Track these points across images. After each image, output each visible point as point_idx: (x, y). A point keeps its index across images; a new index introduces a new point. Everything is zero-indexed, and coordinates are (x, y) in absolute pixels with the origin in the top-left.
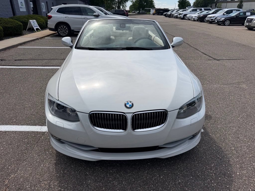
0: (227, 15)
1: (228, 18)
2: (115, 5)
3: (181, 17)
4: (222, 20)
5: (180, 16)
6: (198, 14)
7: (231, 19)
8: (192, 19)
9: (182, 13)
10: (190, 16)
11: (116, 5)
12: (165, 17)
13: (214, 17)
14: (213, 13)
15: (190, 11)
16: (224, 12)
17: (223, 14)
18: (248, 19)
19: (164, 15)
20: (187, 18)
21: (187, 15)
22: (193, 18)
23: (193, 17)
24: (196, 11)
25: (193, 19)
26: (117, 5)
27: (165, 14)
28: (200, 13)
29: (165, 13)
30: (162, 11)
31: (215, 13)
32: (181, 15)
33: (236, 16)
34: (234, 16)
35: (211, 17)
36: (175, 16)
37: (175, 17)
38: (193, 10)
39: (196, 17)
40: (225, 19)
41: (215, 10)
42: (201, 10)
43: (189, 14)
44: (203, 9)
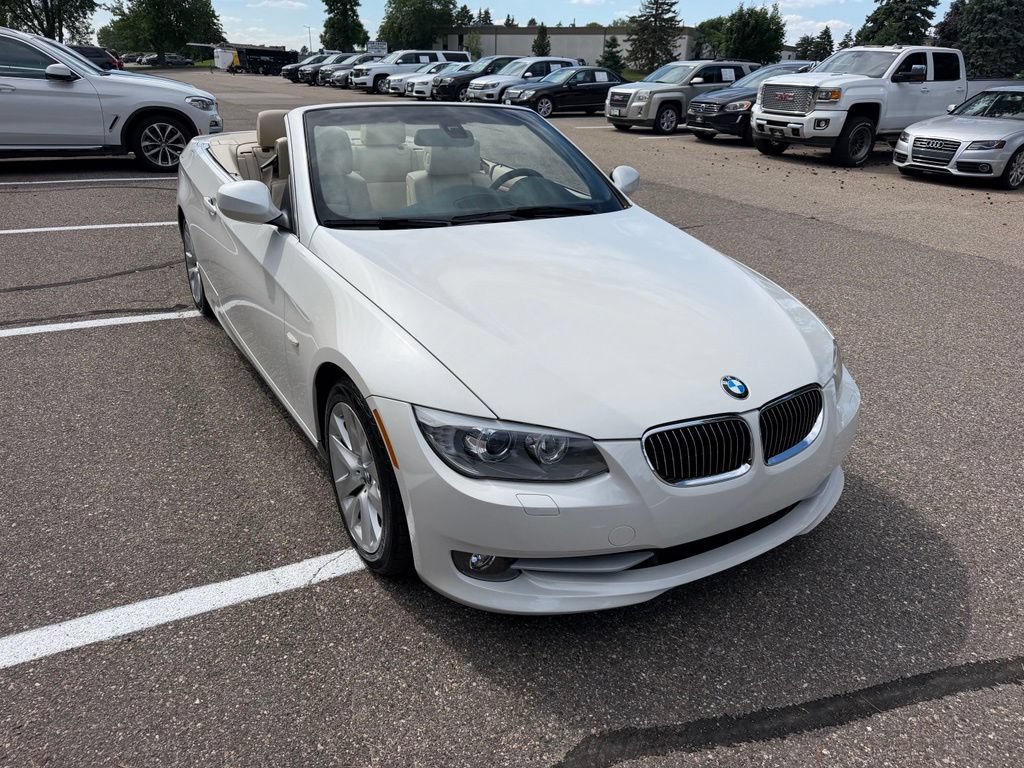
0: (539, 81)
1: (546, 92)
2: (32, 21)
3: (365, 84)
4: (525, 98)
5: (362, 79)
6: (429, 72)
7: (556, 93)
8: (414, 94)
9: (368, 70)
10: (401, 80)
11: (36, 22)
12: (290, 81)
13: (493, 86)
14: (485, 73)
15: (394, 61)
16: (526, 68)
17: (523, 77)
18: (614, 94)
19: (284, 76)
20: (393, 89)
21: (388, 75)
22: (416, 88)
23: (413, 84)
24: (418, 61)
25: (417, 92)
26: (41, 24)
27: (287, 70)
28: (433, 70)
29: (289, 67)
30: (268, 58)
31: (493, 72)
32: (363, 75)
33: (567, 82)
34: (562, 85)
35: (485, 87)
36: (338, 81)
37: (338, 84)
38: (406, 60)
39: (427, 83)
40: (540, 93)
41: (490, 61)
42: (434, 58)
43: (395, 73)
44: (440, 54)
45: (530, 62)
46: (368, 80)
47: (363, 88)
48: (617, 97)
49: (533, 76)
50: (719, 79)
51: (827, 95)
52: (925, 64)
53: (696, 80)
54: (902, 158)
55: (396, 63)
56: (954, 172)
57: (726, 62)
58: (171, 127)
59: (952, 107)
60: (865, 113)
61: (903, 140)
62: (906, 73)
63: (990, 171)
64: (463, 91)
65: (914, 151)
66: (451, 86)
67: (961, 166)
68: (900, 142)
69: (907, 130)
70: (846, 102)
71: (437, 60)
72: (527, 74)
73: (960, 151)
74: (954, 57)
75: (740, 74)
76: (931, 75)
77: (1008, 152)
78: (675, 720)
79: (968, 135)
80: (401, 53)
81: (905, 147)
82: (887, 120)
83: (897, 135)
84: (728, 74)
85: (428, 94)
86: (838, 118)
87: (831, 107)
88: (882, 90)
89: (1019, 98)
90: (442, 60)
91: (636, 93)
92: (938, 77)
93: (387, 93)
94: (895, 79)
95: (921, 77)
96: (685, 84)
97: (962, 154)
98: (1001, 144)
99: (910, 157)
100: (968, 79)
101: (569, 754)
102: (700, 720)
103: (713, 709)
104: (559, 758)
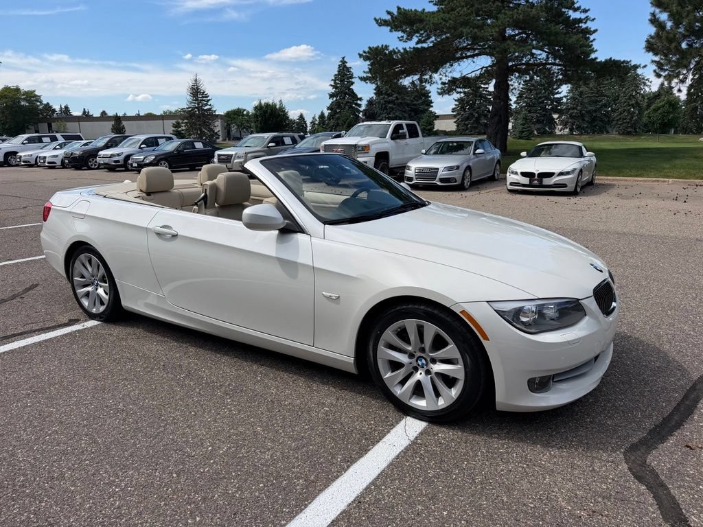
0: (154, 150)
1: (162, 157)
4: (147, 162)
6: (55, 149)
7: (170, 157)
8: (47, 164)
10: (31, 155)
13: (118, 155)
14: (106, 147)
15: (21, 142)
16: (140, 143)
17: (140, 148)
18: (219, 155)
20: (24, 162)
21: (17, 153)
22: (47, 160)
23: (45, 158)
24: (41, 141)
25: (49, 163)
28: (58, 147)
31: (111, 146)
33: (177, 149)
34: (173, 152)
35: (112, 156)
38: (30, 140)
39: (57, 156)
40: (158, 158)
41: (108, 139)
42: (54, 139)
43: (22, 151)
44: (58, 135)
45: (143, 138)
48: (222, 157)
49: (148, 147)
50: (283, 143)
51: (362, 148)
52: (403, 129)
53: (271, 144)
54: (410, 179)
55: (23, 143)
56: (439, 183)
57: (284, 134)
59: (424, 151)
60: (382, 157)
61: (409, 170)
62: (397, 135)
63: (456, 182)
64: (91, 160)
65: (416, 175)
66: (81, 157)
67: (442, 180)
68: (407, 171)
69: (409, 164)
70: (373, 152)
71: (57, 140)
72: (142, 146)
73: (440, 173)
74: (414, 125)
75: (294, 142)
76: (408, 136)
77: (461, 171)
78: (642, 434)
79: (442, 165)
80: (26, 136)
81: (410, 173)
82: (394, 160)
83: (404, 167)
84: (288, 141)
85: (59, 163)
86: (370, 161)
87: (366, 155)
88: (386, 144)
89: (455, 144)
90: (61, 140)
91: (236, 154)
92: (410, 137)
93: (17, 165)
94: (392, 138)
95: (403, 137)
96: (264, 147)
97: (441, 174)
98: (458, 167)
99: (414, 178)
100: (423, 137)
101: (627, 463)
102: (650, 431)
103: (649, 425)
104: (626, 466)
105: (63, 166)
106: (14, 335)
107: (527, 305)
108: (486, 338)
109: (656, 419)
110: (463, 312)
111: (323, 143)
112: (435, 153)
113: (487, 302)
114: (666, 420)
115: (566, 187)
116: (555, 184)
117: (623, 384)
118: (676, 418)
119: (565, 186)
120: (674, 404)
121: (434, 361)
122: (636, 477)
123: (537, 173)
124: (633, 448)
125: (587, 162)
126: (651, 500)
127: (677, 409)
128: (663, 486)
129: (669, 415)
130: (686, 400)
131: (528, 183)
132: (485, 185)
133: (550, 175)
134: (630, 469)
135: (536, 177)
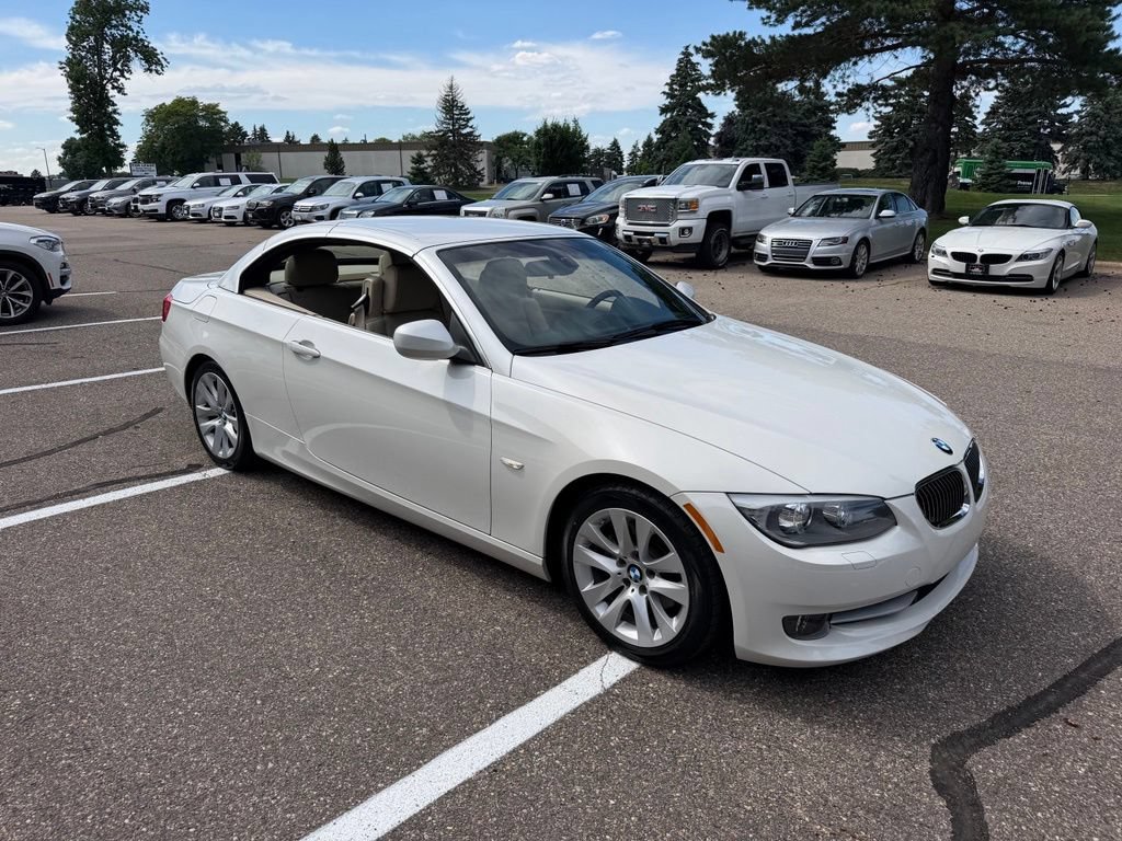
0: (374, 202)
3: (156, 210)
5: (151, 206)
6: (236, 196)
8: (223, 220)
9: (159, 195)
10: (203, 205)
12: (45, 211)
13: (322, 208)
14: (307, 194)
15: (189, 185)
16: (355, 189)
17: (354, 197)
18: (466, 212)
19: (38, 206)
20: (193, 215)
21: (185, 201)
22: (225, 213)
23: (221, 209)
24: (218, 184)
25: (226, 217)
27: (41, 199)
28: (240, 193)
29: (43, 195)
31: (317, 194)
32: (152, 201)
33: (406, 201)
34: (401, 204)
35: (313, 209)
36: (116, 209)
37: (116, 212)
38: (203, 183)
39: (238, 207)
41: (310, 183)
42: (236, 181)
43: (191, 198)
44: (242, 175)
45: (359, 181)
46: (161, 207)
47: (153, 216)
48: (471, 215)
49: (366, 196)
50: (567, 194)
51: (686, 205)
52: (760, 173)
53: (546, 196)
54: (763, 257)
55: (192, 187)
56: (811, 266)
57: (569, 178)
58: (13, 273)
59: (792, 210)
60: (720, 219)
61: (762, 241)
62: (748, 182)
63: (840, 264)
64: (284, 214)
65: (773, 251)
66: (270, 210)
67: (816, 261)
68: (758, 243)
69: (762, 233)
70: (705, 210)
71: (241, 183)
72: (358, 195)
73: (814, 248)
74: (781, 165)
75: (585, 191)
76: (766, 184)
77: (851, 246)
78: (978, 719)
79: (818, 235)
80: (197, 176)
81: (764, 247)
82: (740, 224)
83: (755, 237)
84: (574, 189)
85: (240, 218)
86: (698, 226)
87: (692, 216)
88: (729, 198)
89: (846, 200)
90: (246, 183)
91: (491, 212)
92: (773, 184)
93: (184, 220)
94: (739, 188)
95: (759, 186)
96: (536, 200)
97: (816, 250)
98: (845, 240)
99: (770, 256)
100: (796, 185)
101: (931, 762)
102: (996, 715)
103: (997, 705)
104: (927, 766)
105: (246, 222)
106: (112, 483)
107: (791, 503)
108: (720, 549)
109: (1016, 695)
110: (688, 506)
111: (624, 196)
112: (813, 214)
113: (727, 493)
114: (1031, 701)
115: (1032, 280)
116: (1010, 275)
117: (984, 634)
118: (1051, 698)
119: (1029, 278)
120: (1058, 675)
121: (651, 574)
122: (935, 786)
123: (979, 254)
124: (955, 739)
125: (1078, 238)
126: (945, 824)
127: (1058, 684)
128: (976, 805)
129: (1042, 693)
130: (1084, 671)
131: (963, 271)
132: (894, 270)
133: (1004, 258)
134: (932, 772)
135: (978, 262)
